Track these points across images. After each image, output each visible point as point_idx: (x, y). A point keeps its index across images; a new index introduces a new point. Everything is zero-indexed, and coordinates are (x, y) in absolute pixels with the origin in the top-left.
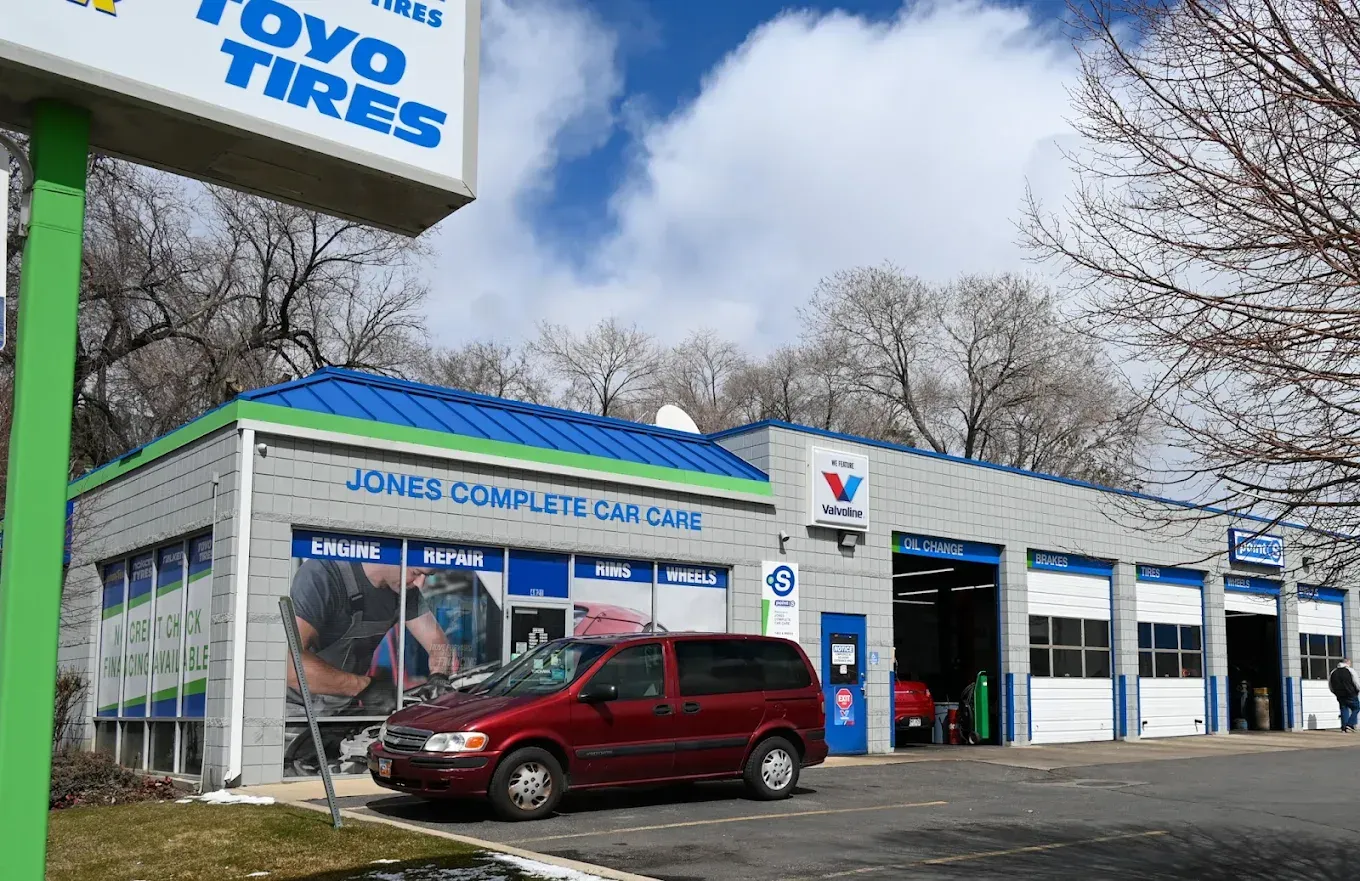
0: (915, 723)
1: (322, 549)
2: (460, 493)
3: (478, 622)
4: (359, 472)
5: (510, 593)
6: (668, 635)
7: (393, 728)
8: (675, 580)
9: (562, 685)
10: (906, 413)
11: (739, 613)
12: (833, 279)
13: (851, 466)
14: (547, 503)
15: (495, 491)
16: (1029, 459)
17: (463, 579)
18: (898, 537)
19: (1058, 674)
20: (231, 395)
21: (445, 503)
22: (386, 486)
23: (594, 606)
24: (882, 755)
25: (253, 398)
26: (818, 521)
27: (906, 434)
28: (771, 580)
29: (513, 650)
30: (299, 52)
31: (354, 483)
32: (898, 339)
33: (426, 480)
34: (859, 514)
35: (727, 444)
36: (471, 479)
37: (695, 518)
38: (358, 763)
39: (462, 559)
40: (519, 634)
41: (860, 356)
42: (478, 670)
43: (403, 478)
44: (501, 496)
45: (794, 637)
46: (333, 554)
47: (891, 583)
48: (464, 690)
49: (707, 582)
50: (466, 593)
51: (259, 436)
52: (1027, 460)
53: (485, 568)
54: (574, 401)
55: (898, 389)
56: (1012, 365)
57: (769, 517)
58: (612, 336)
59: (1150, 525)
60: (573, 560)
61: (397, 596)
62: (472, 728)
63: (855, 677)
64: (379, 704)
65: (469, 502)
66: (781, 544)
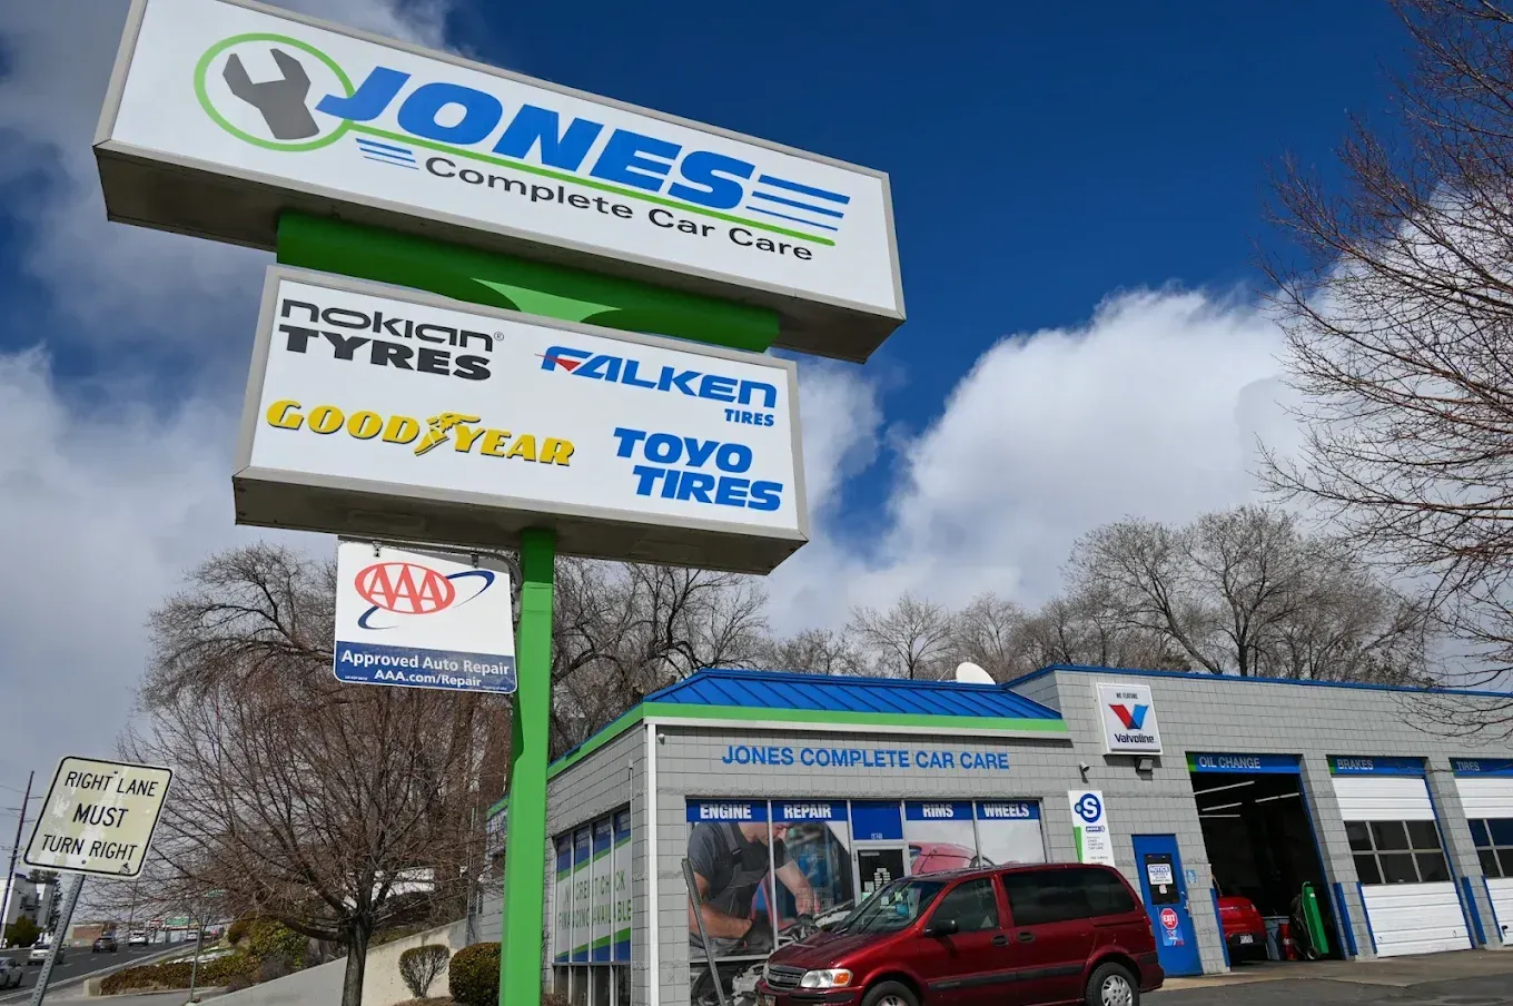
0: (1246, 940)
1: (708, 814)
2: (808, 757)
3: (832, 866)
4: (731, 748)
5: (855, 839)
6: (994, 868)
7: (774, 967)
8: (992, 815)
9: (908, 922)
10: (1175, 640)
11: (1054, 842)
12: (1085, 539)
13: (1134, 696)
14: (877, 759)
15: (834, 753)
16: (1307, 666)
17: (816, 830)
18: (1192, 757)
19: (1390, 881)
20: (638, 698)
21: (798, 767)
22: (751, 758)
23: (928, 845)
24: (1218, 976)
25: (654, 700)
26: (1114, 750)
27: (1180, 660)
28: (1079, 808)
29: (863, 890)
30: (682, 465)
31: (728, 757)
32: (1154, 579)
33: (781, 750)
34: (1150, 739)
35: (1019, 690)
36: (815, 744)
37: (1002, 758)
38: (746, 997)
39: (815, 813)
40: (867, 876)
41: (1122, 598)
42: (835, 909)
43: (763, 749)
44: (840, 755)
45: (1110, 862)
46: (717, 817)
47: (1194, 801)
48: (827, 928)
49: (1021, 815)
50: (820, 841)
51: (659, 728)
52: (1304, 668)
53: (834, 818)
54: (886, 667)
55: (1163, 621)
56: (1267, 584)
57: (1068, 750)
58: (910, 612)
59: (1463, 730)
60: (903, 805)
61: (767, 849)
62: (838, 965)
63: (1175, 896)
64: (760, 944)
65: (816, 764)
66: (1083, 774)
